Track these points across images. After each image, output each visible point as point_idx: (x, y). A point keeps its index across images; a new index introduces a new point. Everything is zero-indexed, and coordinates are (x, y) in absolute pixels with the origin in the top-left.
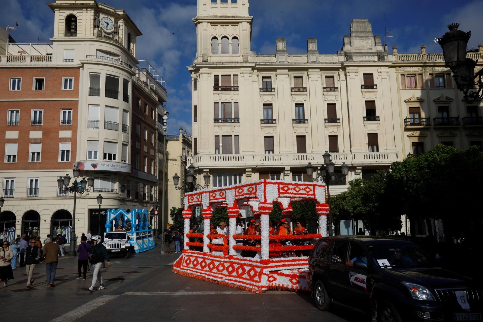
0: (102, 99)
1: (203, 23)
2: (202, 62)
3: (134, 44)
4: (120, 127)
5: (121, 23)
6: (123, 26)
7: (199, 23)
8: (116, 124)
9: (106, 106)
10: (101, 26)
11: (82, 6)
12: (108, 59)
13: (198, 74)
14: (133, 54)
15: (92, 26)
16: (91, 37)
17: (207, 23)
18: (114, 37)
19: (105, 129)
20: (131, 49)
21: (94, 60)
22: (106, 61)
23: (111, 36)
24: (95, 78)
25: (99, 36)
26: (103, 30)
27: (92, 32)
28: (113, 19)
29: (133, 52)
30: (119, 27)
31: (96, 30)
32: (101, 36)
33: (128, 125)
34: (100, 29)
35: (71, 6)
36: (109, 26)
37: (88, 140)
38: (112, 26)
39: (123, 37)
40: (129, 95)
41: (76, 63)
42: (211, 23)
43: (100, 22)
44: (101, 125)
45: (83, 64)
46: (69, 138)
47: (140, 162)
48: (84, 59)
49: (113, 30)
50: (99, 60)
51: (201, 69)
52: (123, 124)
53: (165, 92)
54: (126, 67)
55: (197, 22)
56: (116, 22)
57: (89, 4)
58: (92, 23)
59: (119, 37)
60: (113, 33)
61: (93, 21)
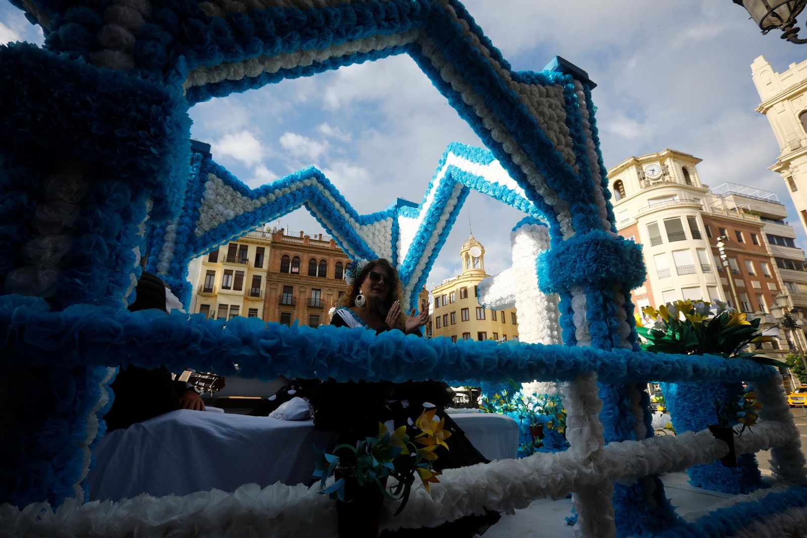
0: (667, 245)
1: (774, 106)
2: (790, 152)
3: (694, 175)
4: (698, 269)
5: (668, 162)
6: (671, 164)
7: (768, 109)
8: (692, 267)
9: (672, 251)
10: (646, 176)
11: (623, 168)
12: (664, 203)
13: (790, 170)
14: (697, 185)
15: (638, 181)
16: (640, 190)
17: (781, 102)
18: (664, 179)
19: (678, 275)
20: (692, 181)
21: (648, 210)
22: (659, 207)
23: (661, 180)
24: (653, 227)
25: (648, 185)
26: (651, 179)
27: (639, 186)
28: (658, 164)
29: (696, 183)
30: (668, 167)
31: (643, 182)
32: (649, 185)
33: (709, 263)
34: (646, 179)
35: (614, 174)
36: (655, 173)
37: (663, 292)
38: (659, 170)
39: (675, 175)
40: (700, 230)
41: (632, 221)
42: (788, 98)
43: (644, 173)
44: (673, 272)
45: (637, 219)
46: (644, 294)
47: (751, 302)
48: (637, 214)
49: (661, 173)
50: (652, 209)
51: (791, 162)
52: (701, 265)
53: (778, 206)
54: (685, 203)
55: (764, 110)
56: (663, 164)
57: (628, 163)
58: (637, 178)
59: (670, 177)
60: (663, 176)
61: (637, 176)
